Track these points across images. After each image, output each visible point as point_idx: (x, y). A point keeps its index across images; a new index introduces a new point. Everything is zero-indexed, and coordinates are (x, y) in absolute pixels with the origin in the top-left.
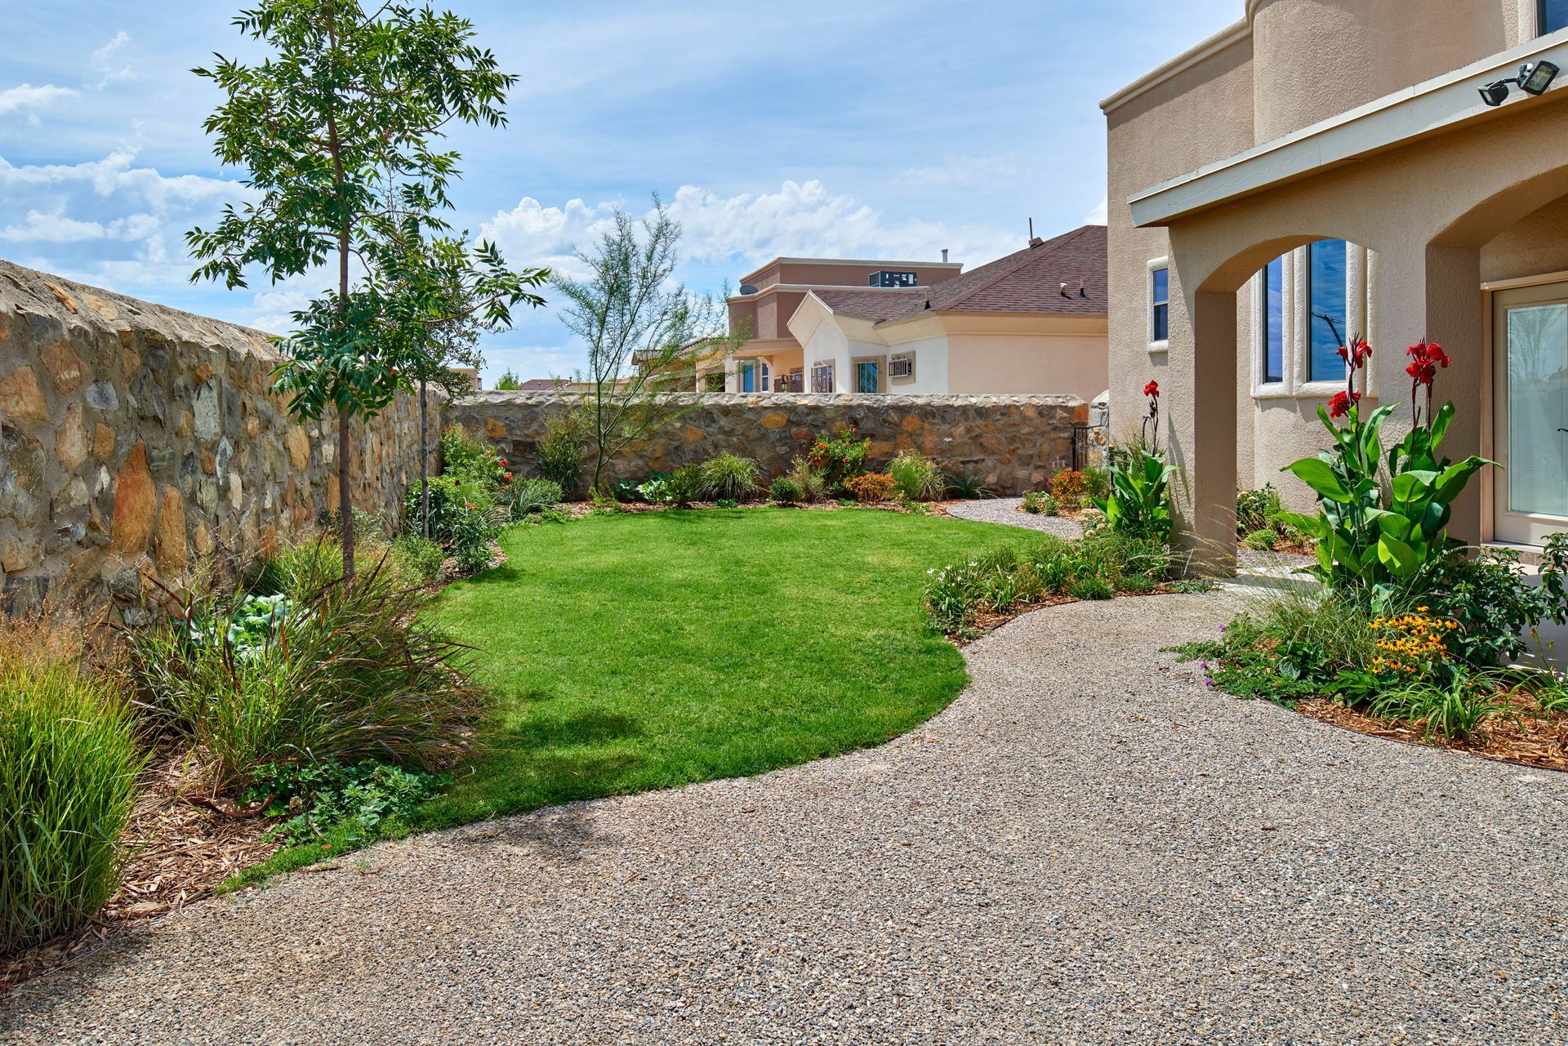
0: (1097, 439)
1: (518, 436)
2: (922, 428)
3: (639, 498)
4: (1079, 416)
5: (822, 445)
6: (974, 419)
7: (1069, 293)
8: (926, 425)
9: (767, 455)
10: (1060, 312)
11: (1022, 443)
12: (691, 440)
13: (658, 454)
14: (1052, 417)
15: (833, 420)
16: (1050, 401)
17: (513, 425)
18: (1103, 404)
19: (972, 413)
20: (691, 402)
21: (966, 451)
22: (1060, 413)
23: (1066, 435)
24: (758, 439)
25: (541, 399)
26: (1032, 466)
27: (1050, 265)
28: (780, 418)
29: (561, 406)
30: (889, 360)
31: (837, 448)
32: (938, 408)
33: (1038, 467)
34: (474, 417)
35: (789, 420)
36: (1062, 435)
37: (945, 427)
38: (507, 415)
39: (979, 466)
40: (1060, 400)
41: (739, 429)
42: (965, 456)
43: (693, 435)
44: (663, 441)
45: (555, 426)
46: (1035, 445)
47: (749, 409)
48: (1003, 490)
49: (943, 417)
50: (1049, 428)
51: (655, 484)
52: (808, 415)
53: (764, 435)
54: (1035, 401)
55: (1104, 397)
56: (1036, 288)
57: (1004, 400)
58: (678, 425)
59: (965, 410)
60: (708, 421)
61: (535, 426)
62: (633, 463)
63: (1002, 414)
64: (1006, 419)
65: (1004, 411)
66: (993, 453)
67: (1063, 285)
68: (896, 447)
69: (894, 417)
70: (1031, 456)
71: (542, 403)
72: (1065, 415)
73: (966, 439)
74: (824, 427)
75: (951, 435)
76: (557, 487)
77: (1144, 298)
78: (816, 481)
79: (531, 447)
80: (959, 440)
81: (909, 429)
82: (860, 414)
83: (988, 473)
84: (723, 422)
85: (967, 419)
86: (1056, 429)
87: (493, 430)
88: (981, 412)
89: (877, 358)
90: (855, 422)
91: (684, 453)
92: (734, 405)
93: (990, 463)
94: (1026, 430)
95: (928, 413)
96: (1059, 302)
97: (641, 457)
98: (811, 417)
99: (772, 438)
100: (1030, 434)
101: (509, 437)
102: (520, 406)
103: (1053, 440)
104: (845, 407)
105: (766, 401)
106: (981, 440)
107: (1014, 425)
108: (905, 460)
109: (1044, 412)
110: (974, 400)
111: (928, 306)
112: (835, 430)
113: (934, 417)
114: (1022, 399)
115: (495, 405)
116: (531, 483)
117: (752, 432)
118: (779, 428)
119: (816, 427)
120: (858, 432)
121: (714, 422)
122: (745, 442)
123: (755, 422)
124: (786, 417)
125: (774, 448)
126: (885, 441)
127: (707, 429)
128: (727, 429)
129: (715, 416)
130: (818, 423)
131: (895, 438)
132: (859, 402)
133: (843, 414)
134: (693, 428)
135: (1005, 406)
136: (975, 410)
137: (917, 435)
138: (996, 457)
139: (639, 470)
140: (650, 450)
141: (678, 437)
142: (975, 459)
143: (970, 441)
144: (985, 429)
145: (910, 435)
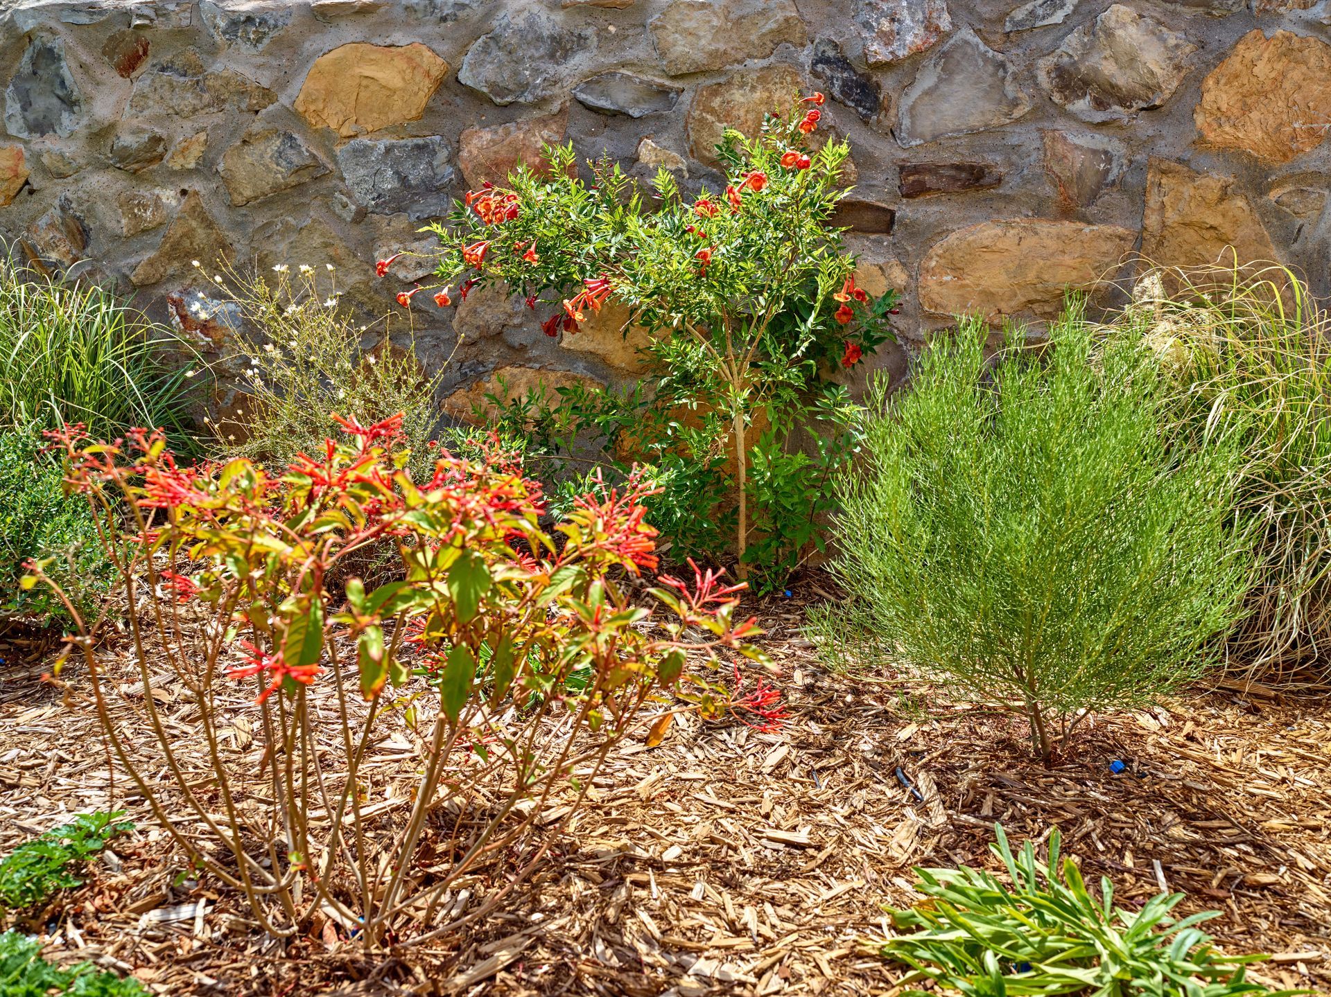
15: (714, 73)
24: (276, 197)
35: (449, 84)
53: (317, 173)
60: (43, 102)
69: (1141, 52)
74: (656, 123)
81: (1250, 134)
84: (111, 101)
98: (581, 62)
99: (359, 185)
117: (251, 155)
118: (394, 129)
119: (616, 117)
120: (884, 150)
121: (70, 103)
122: (218, 212)
123: (267, 95)
124: (435, 64)
125: (369, 244)
126: (1066, 213)
127: (37, 143)
128: (127, 140)
129: (68, 69)
130: (620, 97)
131: (1138, 198)
133: (780, 37)
137: (1308, 180)
145: (1255, 178)
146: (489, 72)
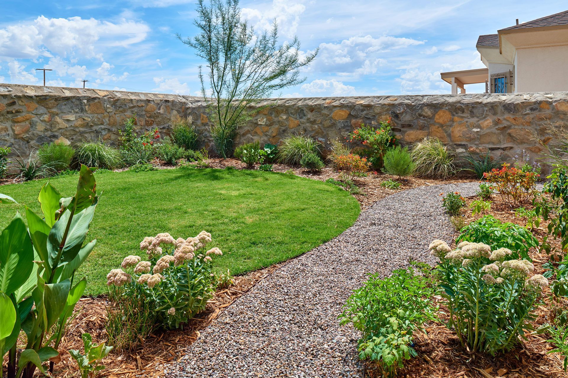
2: (452, 121)
6: (503, 113)
8: (456, 118)
9: (336, 137)
11: (555, 134)
12: (291, 127)
13: (274, 135)
15: (380, 114)
19: (500, 109)
20: (293, 103)
21: (494, 139)
28: (344, 113)
32: (467, 105)
34: (196, 113)
35: (350, 114)
37: (474, 120)
38: (209, 111)
39: (507, 152)
41: (319, 120)
42: (493, 144)
43: (293, 123)
44: (277, 126)
47: (325, 107)
49: (472, 112)
52: (363, 111)
53: (334, 124)
57: (539, 96)
58: (285, 117)
59: (494, 106)
60: (301, 115)
62: (262, 139)
63: (532, 109)
64: (536, 113)
65: (534, 106)
66: (522, 143)
68: (429, 134)
69: (428, 112)
73: (494, 130)
74: (374, 119)
75: (478, 126)
80: (486, 131)
81: (441, 121)
82: (400, 110)
84: (310, 115)
85: (495, 114)
88: (510, 108)
90: (397, 116)
91: (287, 134)
92: (316, 105)
93: (519, 151)
94: (558, 123)
95: (459, 109)
97: (266, 135)
98: (365, 112)
99: (339, 125)
104: (389, 105)
105: (337, 102)
106: (510, 131)
107: (545, 119)
113: (463, 112)
114: (557, 96)
115: (204, 107)
117: (326, 122)
118: (343, 119)
119: (369, 119)
120: (399, 122)
121: (305, 115)
122: (322, 128)
123: (328, 115)
124: (348, 112)
125: (340, 132)
126: (420, 130)
127: (301, 120)
128: (312, 120)
129: (305, 112)
130: (369, 116)
131: (429, 128)
132: (401, 101)
133: (387, 110)
134: (292, 119)
135: (535, 103)
136: (504, 106)
137: (447, 126)
138: (526, 146)
139: (265, 142)
140: (270, 131)
141: (285, 125)
142: (502, 147)
143: (497, 132)
144: (513, 122)
145: (442, 126)
146: (354, 113)
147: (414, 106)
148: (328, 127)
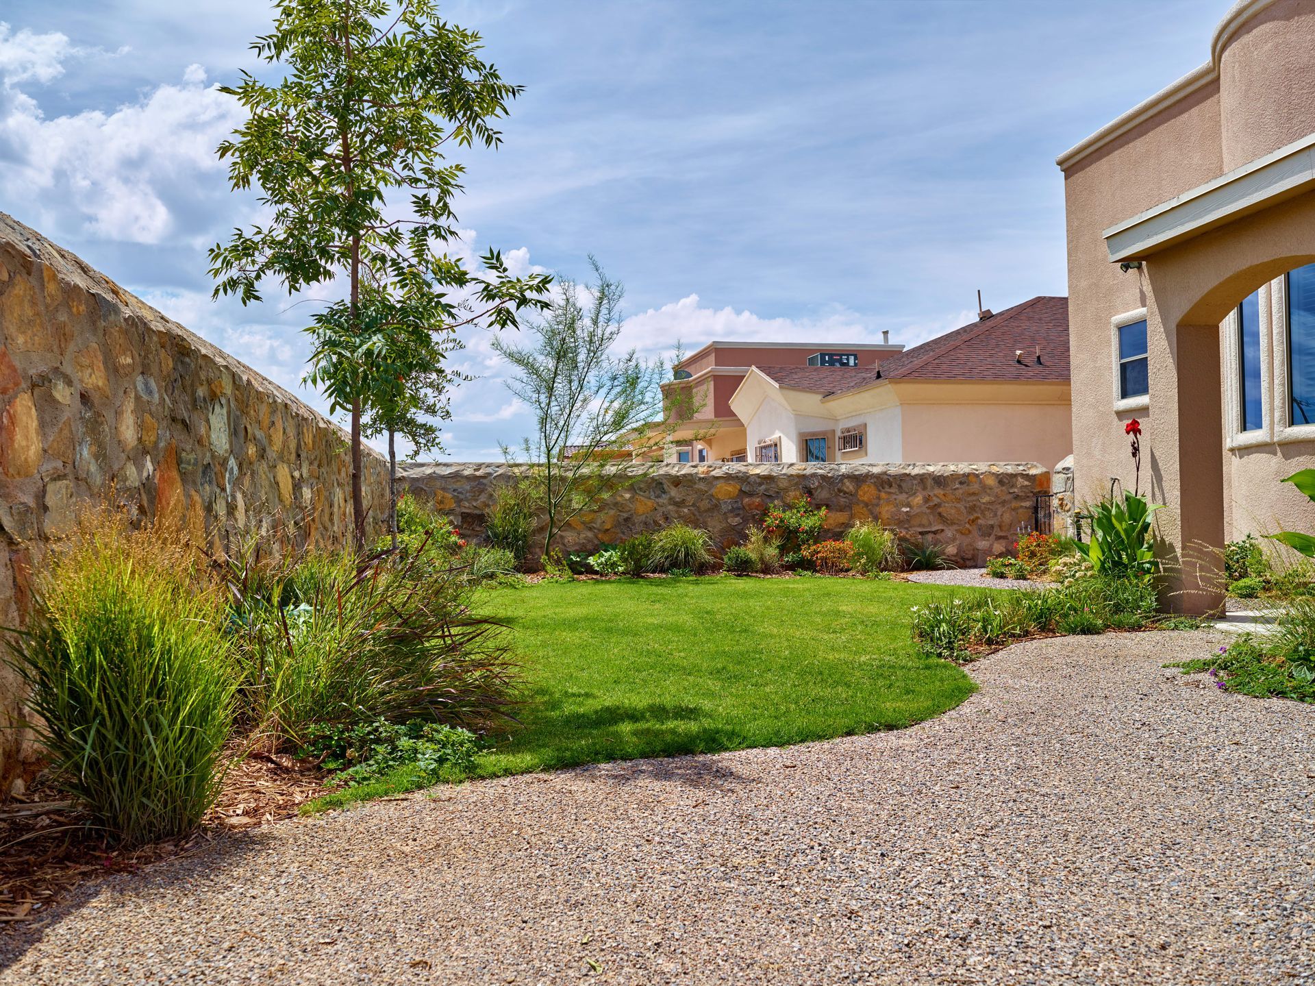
0: (1061, 505)
1: (466, 507)
2: (879, 498)
3: (590, 570)
4: (1041, 485)
5: (776, 515)
6: (933, 488)
7: (1026, 361)
8: (883, 495)
9: (719, 527)
10: (1017, 378)
11: (983, 512)
12: (641, 512)
13: (608, 526)
14: (1012, 486)
15: (786, 490)
16: (1010, 469)
17: (461, 496)
18: (1068, 469)
19: (930, 482)
20: (640, 472)
21: (925, 521)
22: (1021, 481)
23: (1028, 504)
24: (708, 510)
25: (489, 470)
26: (992, 537)
27: (1003, 334)
28: (732, 489)
29: (509, 477)
30: (838, 434)
31: (791, 518)
32: (895, 477)
33: (999, 538)
34: (422, 489)
35: (741, 490)
36: (1023, 504)
37: (903, 497)
38: (455, 487)
39: (938, 536)
40: (1021, 468)
41: (690, 500)
42: (924, 526)
43: (643, 506)
44: (612, 512)
45: (504, 496)
46: (995, 515)
47: (700, 479)
48: (965, 561)
49: (900, 486)
50: (1009, 497)
51: (607, 555)
52: (760, 484)
53: (716, 506)
54: (995, 469)
55: (1069, 462)
56: (991, 356)
57: (963, 468)
58: (627, 496)
59: (922, 478)
60: (658, 492)
61: (483, 498)
62: (582, 536)
63: (961, 483)
64: (965, 487)
65: (963, 479)
66: (953, 523)
67: (1018, 352)
68: (852, 517)
69: (849, 486)
70: (992, 527)
71: (490, 474)
72: (1026, 483)
73: (924, 509)
74: (777, 498)
75: (908, 505)
76: (510, 555)
77: (1109, 356)
78: (771, 551)
79: (481, 518)
80: (916, 510)
81: (865, 499)
82: (814, 484)
83: (948, 543)
84: (673, 492)
85: (925, 489)
86: (1017, 497)
87: (441, 502)
88: (939, 481)
89: (825, 433)
90: (810, 492)
91: (634, 524)
92: (684, 475)
93: (949, 533)
94: (986, 499)
95: (885, 482)
96: (1014, 369)
97: (590, 529)
98: (763, 487)
99: (724, 508)
100: (991, 503)
101: (458, 509)
102: (468, 478)
103: (1014, 509)
104: (798, 476)
105: (716, 471)
106: (940, 510)
107: (974, 494)
108: (862, 530)
109: (1005, 480)
110: (931, 469)
111: (879, 376)
112: (788, 500)
113: (891, 486)
114: (982, 467)
115: (443, 477)
116: (483, 551)
117: (703, 503)
118: (731, 498)
119: (770, 496)
120: (813, 501)
121: (664, 492)
122: (696, 513)
123: (706, 492)
124: (738, 487)
125: (727, 519)
126: (841, 511)
127: (657, 500)
128: (677, 499)
129: (665, 487)
130: (771, 493)
131: (851, 508)
132: (813, 471)
133: (796, 484)
134: (642, 498)
135: (964, 475)
136: (934, 479)
137: (873, 505)
138: (956, 527)
139: (589, 541)
140: (599, 521)
141: (628, 509)
142: (933, 529)
143: (928, 511)
144: (943, 498)
145: (867, 505)
146: (748, 488)
147: (832, 477)
148: (706, 511)
